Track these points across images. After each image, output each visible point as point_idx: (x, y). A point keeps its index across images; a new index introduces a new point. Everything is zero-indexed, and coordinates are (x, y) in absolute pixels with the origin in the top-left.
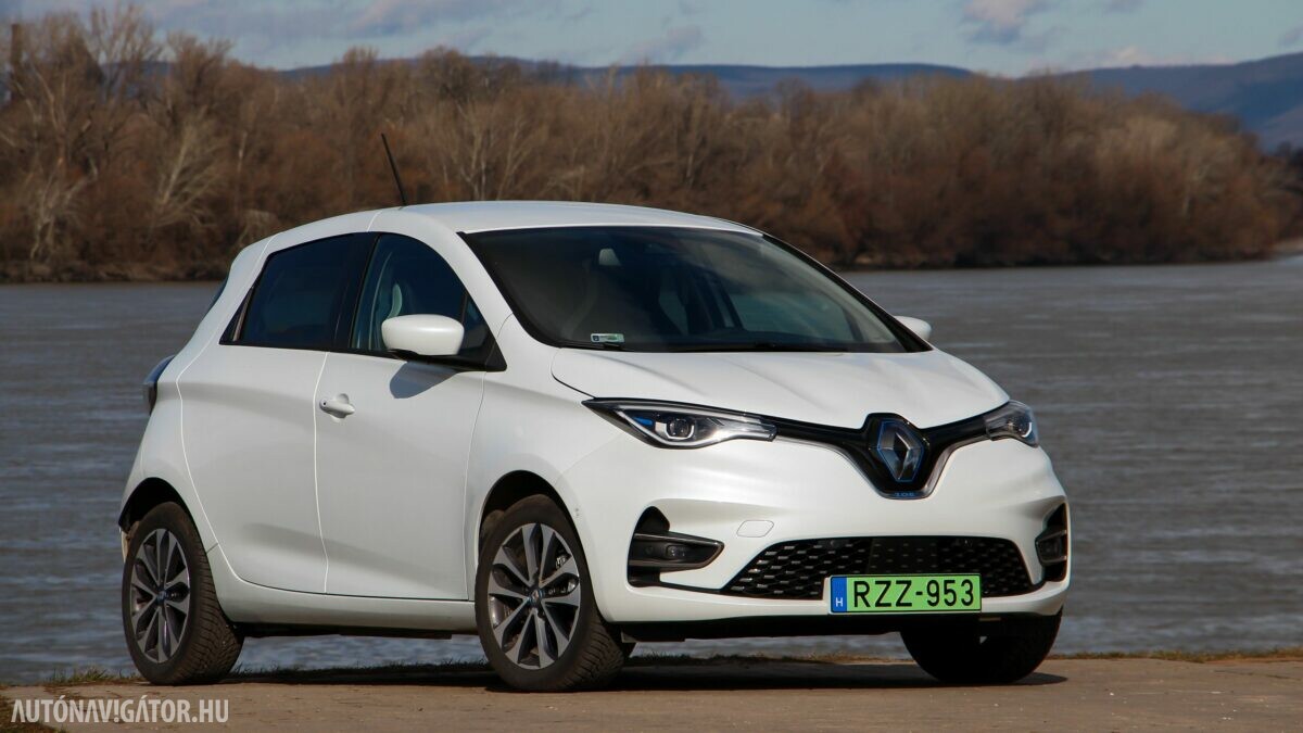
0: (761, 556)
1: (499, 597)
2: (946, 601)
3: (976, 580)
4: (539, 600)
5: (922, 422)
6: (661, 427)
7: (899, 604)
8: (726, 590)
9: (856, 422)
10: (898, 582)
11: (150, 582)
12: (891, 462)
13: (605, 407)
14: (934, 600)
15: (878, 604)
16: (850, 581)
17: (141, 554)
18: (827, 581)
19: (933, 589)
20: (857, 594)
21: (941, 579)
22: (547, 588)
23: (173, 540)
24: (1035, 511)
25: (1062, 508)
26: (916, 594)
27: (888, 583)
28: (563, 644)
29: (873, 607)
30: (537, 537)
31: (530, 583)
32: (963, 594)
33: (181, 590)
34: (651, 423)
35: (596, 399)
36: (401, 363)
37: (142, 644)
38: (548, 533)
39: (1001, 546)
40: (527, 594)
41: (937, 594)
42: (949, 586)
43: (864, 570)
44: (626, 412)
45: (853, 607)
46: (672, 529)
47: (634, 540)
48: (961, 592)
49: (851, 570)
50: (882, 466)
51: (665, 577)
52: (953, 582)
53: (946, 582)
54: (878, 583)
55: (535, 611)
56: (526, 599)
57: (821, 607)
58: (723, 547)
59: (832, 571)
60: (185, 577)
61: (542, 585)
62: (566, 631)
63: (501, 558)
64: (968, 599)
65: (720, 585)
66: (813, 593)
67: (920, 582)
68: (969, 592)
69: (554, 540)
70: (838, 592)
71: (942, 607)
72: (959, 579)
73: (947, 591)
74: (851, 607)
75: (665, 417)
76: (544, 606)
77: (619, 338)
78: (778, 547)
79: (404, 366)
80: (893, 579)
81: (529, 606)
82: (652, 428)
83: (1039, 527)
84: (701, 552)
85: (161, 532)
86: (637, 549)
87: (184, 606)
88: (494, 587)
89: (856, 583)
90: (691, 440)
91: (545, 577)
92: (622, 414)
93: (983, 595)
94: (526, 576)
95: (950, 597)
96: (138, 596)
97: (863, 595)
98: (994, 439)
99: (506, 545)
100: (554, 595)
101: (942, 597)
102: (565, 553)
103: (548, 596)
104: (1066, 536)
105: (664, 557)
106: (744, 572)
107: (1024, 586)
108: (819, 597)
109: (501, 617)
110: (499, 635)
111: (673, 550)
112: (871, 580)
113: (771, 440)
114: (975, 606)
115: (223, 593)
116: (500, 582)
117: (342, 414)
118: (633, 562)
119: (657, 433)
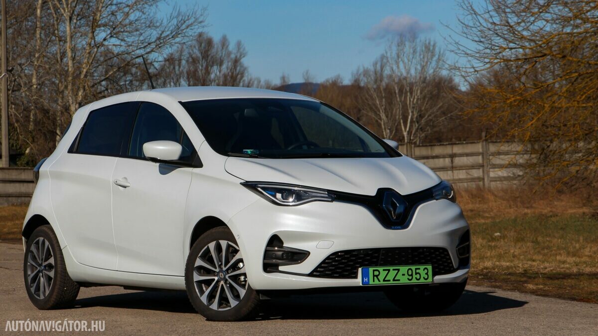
0: (328, 258)
2: (416, 278)
3: (430, 267)
5: (403, 191)
6: (279, 196)
7: (394, 280)
8: (312, 275)
9: (372, 192)
10: (393, 270)
11: (36, 262)
13: (251, 186)
14: (410, 278)
15: (384, 280)
16: (371, 270)
17: (33, 249)
18: (360, 270)
19: (410, 273)
20: (374, 276)
21: (413, 268)
23: (47, 243)
27: (389, 270)
29: (382, 282)
30: (218, 247)
31: (217, 270)
32: (424, 274)
33: (50, 266)
34: (273, 193)
35: (247, 182)
38: (224, 245)
39: (441, 250)
41: (412, 275)
44: (262, 188)
45: (372, 282)
46: (284, 245)
47: (266, 251)
49: (371, 265)
51: (281, 268)
52: (419, 269)
53: (416, 269)
54: (384, 270)
57: (357, 282)
58: (309, 254)
59: (362, 265)
60: (52, 261)
64: (426, 277)
65: (308, 272)
66: (353, 275)
67: (404, 269)
68: (427, 274)
71: (414, 281)
72: (422, 267)
73: (416, 274)
75: (278, 191)
78: (336, 254)
80: (391, 268)
82: (275, 196)
83: (457, 241)
84: (299, 256)
86: (267, 254)
87: (51, 274)
89: (374, 271)
90: (293, 202)
93: (434, 275)
94: (215, 267)
95: (418, 276)
97: (377, 276)
98: (436, 199)
101: (414, 276)
104: (468, 245)
105: (281, 259)
106: (319, 266)
108: (356, 277)
111: (285, 255)
112: (381, 269)
113: (332, 202)
114: (430, 280)
115: (70, 270)
117: (125, 187)
118: (266, 261)
119: (277, 199)
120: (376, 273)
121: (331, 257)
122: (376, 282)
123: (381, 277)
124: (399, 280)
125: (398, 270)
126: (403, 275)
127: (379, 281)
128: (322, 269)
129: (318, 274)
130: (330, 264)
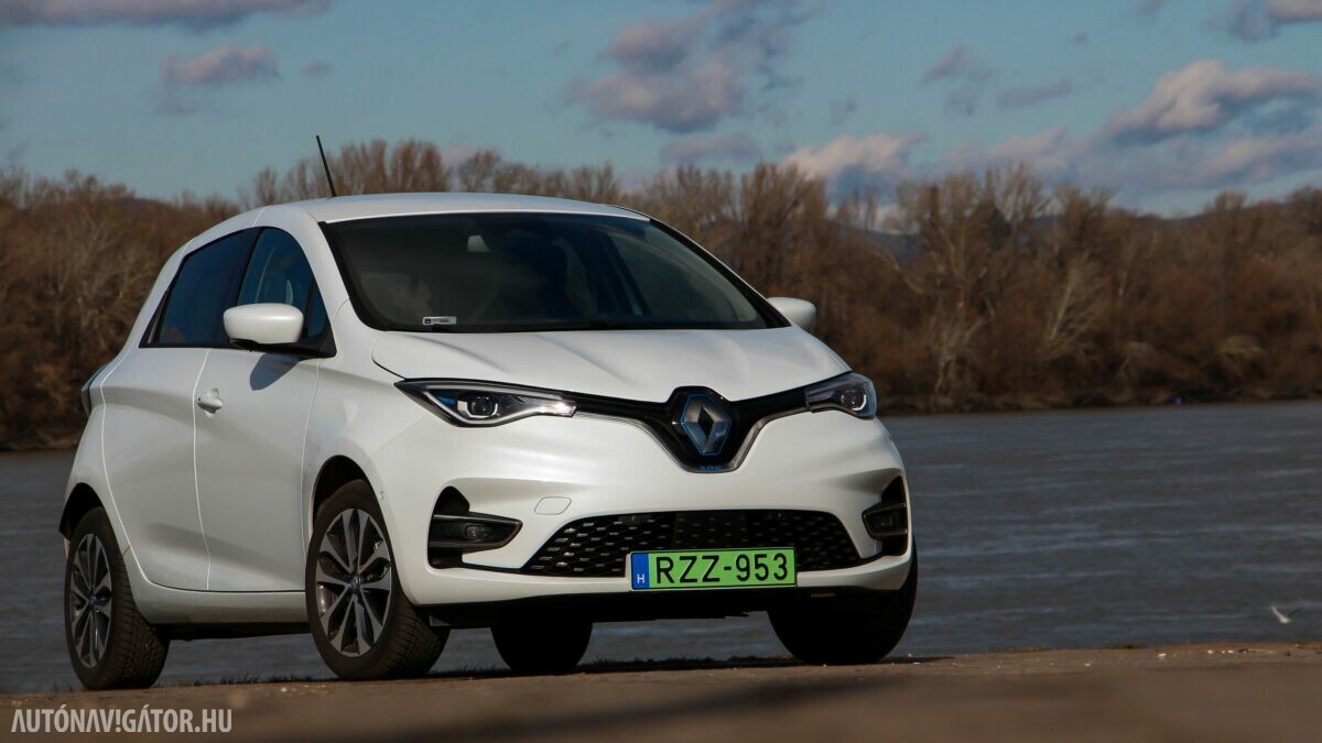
0: (560, 533)
1: (327, 585)
2: (757, 575)
3: (790, 554)
4: (358, 585)
5: (732, 394)
6: (463, 406)
7: (705, 579)
8: (527, 569)
9: (662, 396)
10: (704, 558)
11: (83, 588)
12: (696, 436)
13: (413, 388)
14: (744, 574)
15: (683, 580)
17: (77, 562)
18: (629, 556)
19: (743, 564)
20: (659, 570)
21: (751, 554)
22: (365, 574)
23: (99, 544)
24: (868, 482)
25: (899, 480)
26: (725, 569)
27: (694, 559)
28: (378, 629)
30: (355, 520)
31: (350, 570)
32: (776, 567)
33: (105, 593)
34: (452, 401)
35: (407, 380)
36: (258, 355)
37: (79, 649)
38: (364, 517)
39: (820, 519)
40: (348, 582)
41: (747, 569)
42: (760, 561)
43: (667, 545)
44: (430, 392)
45: (655, 583)
46: (471, 510)
47: (434, 523)
48: (774, 567)
49: (652, 547)
50: (686, 438)
51: (467, 558)
52: (764, 556)
53: (757, 557)
54: (682, 558)
55: (354, 598)
56: (347, 586)
57: (622, 584)
58: (521, 525)
59: (634, 546)
60: (107, 581)
61: (360, 571)
62: (380, 617)
63: (326, 546)
64: (781, 573)
65: (519, 564)
66: (614, 570)
67: (728, 557)
68: (783, 566)
69: (369, 524)
70: (640, 568)
71: (753, 581)
72: (771, 553)
73: (758, 566)
74: (653, 583)
75: (466, 396)
76: (362, 591)
77: (453, 320)
78: (577, 524)
79: (262, 358)
80: (699, 555)
81: (350, 593)
82: (454, 407)
83: (873, 499)
84: (502, 531)
85: (90, 536)
86: (436, 530)
87: (107, 610)
88: (321, 576)
90: (495, 417)
91: (362, 563)
93: (798, 569)
94: (348, 564)
95: (762, 572)
96: (78, 602)
97: (667, 571)
98: (814, 411)
99: (330, 532)
100: (372, 580)
101: (753, 571)
102: (380, 539)
103: (366, 582)
104: (905, 509)
105: (463, 537)
106: (543, 551)
107: (852, 559)
108: (621, 574)
109: (329, 603)
110: (325, 623)
111: (473, 530)
113: (571, 416)
114: (789, 580)
115: (138, 596)
116: (326, 570)
117: (213, 409)
118: (435, 544)
119: (458, 412)
120: (664, 564)
121: (566, 531)
122: (665, 583)
123: (676, 574)
124: (716, 580)
125: (717, 558)
126: (728, 568)
127: (671, 581)
128: (547, 559)
129: (543, 568)
130: (566, 547)
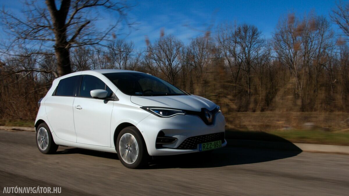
3: (220, 141)
6: (161, 113)
10: (210, 144)
16: (202, 144)
18: (198, 145)
21: (216, 142)
27: (208, 144)
29: (206, 149)
34: (158, 112)
35: (143, 107)
41: (215, 145)
43: (204, 142)
44: (152, 110)
45: (203, 150)
46: (165, 135)
49: (202, 142)
57: (197, 151)
58: (177, 139)
59: (199, 143)
65: (177, 147)
66: (195, 148)
67: (213, 143)
68: (220, 144)
70: (200, 147)
71: (216, 147)
72: (218, 141)
78: (189, 138)
82: (159, 113)
86: (158, 140)
89: (203, 145)
92: (151, 110)
93: (222, 144)
95: (217, 145)
101: (216, 145)
108: (197, 148)
111: (166, 140)
112: (205, 144)
113: (185, 115)
114: (221, 146)
118: (157, 143)
119: (161, 115)
120: (204, 146)
121: (187, 140)
122: (204, 150)
123: (206, 147)
124: (211, 148)
125: (211, 143)
126: (213, 145)
127: (205, 149)
128: (182, 146)
129: (181, 148)
130: (186, 143)
